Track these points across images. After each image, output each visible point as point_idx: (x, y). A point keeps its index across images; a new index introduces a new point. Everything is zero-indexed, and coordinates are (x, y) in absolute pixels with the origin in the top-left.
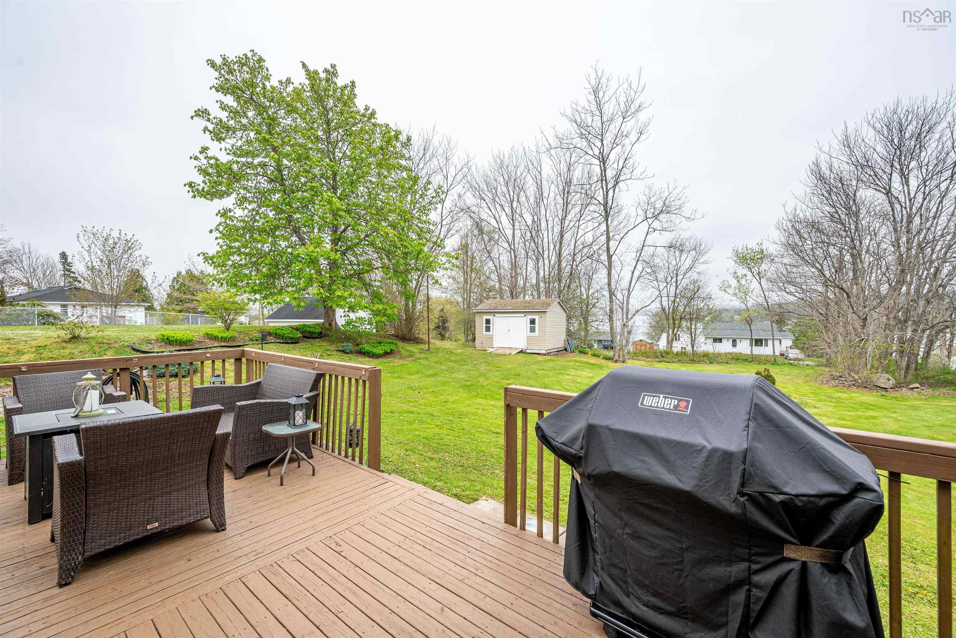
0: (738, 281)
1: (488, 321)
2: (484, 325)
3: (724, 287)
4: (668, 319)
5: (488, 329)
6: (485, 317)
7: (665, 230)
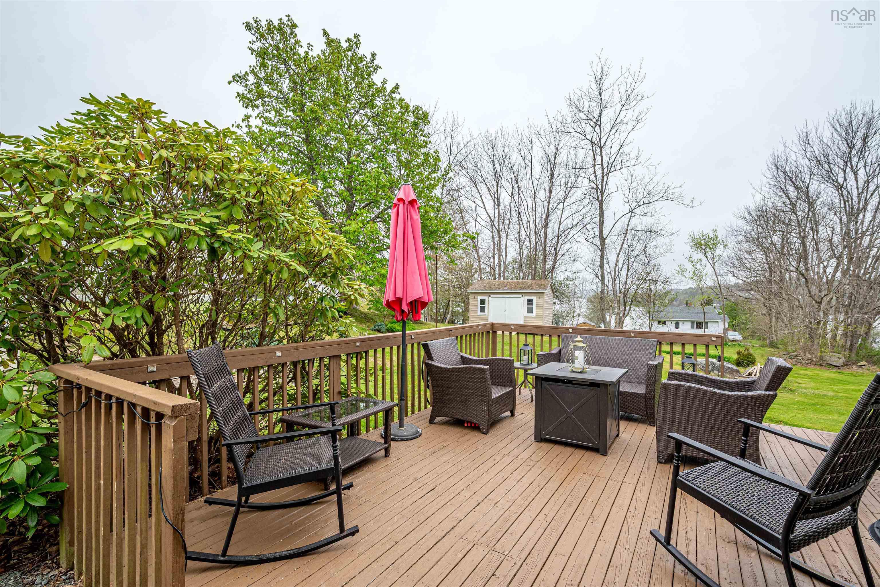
0: (693, 265)
1: (483, 302)
2: (479, 305)
3: (682, 272)
4: (619, 301)
5: (483, 310)
6: (480, 298)
7: (645, 215)
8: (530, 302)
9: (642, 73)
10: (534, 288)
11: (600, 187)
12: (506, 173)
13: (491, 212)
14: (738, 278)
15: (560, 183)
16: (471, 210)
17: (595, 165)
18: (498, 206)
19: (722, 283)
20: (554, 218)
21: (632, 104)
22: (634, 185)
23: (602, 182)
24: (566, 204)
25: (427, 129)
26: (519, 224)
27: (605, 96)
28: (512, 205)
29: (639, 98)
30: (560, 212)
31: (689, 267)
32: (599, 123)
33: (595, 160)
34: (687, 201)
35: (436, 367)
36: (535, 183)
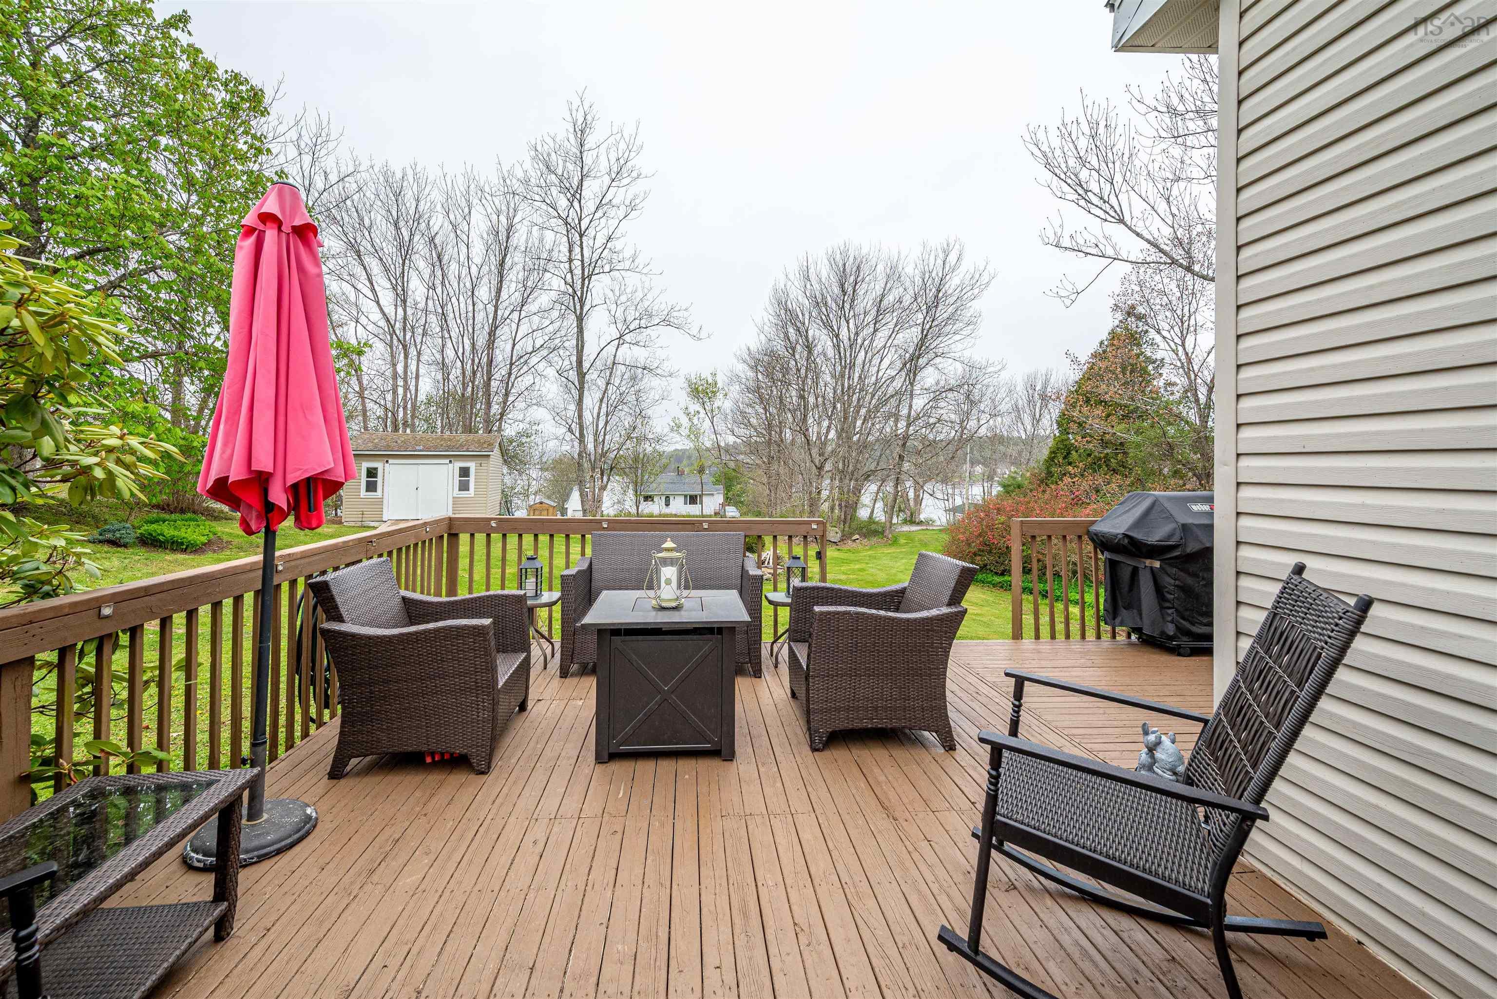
0: (690, 419)
1: (372, 473)
2: (363, 480)
3: (676, 427)
5: (371, 487)
6: (366, 465)
7: (637, 344)
8: (465, 472)
9: (638, 142)
10: (472, 448)
11: (579, 293)
12: (420, 244)
13: (389, 310)
14: (737, 437)
15: (513, 277)
16: (347, 300)
17: (570, 260)
18: (404, 301)
19: (722, 444)
20: (504, 332)
21: (625, 181)
22: (623, 298)
23: (582, 288)
24: (523, 314)
25: (259, 125)
26: (443, 337)
27: (588, 159)
28: (430, 303)
29: (634, 174)
30: (514, 326)
31: (684, 421)
32: (578, 196)
33: (570, 251)
34: (694, 331)
35: (353, 636)
36: (474, 270)
